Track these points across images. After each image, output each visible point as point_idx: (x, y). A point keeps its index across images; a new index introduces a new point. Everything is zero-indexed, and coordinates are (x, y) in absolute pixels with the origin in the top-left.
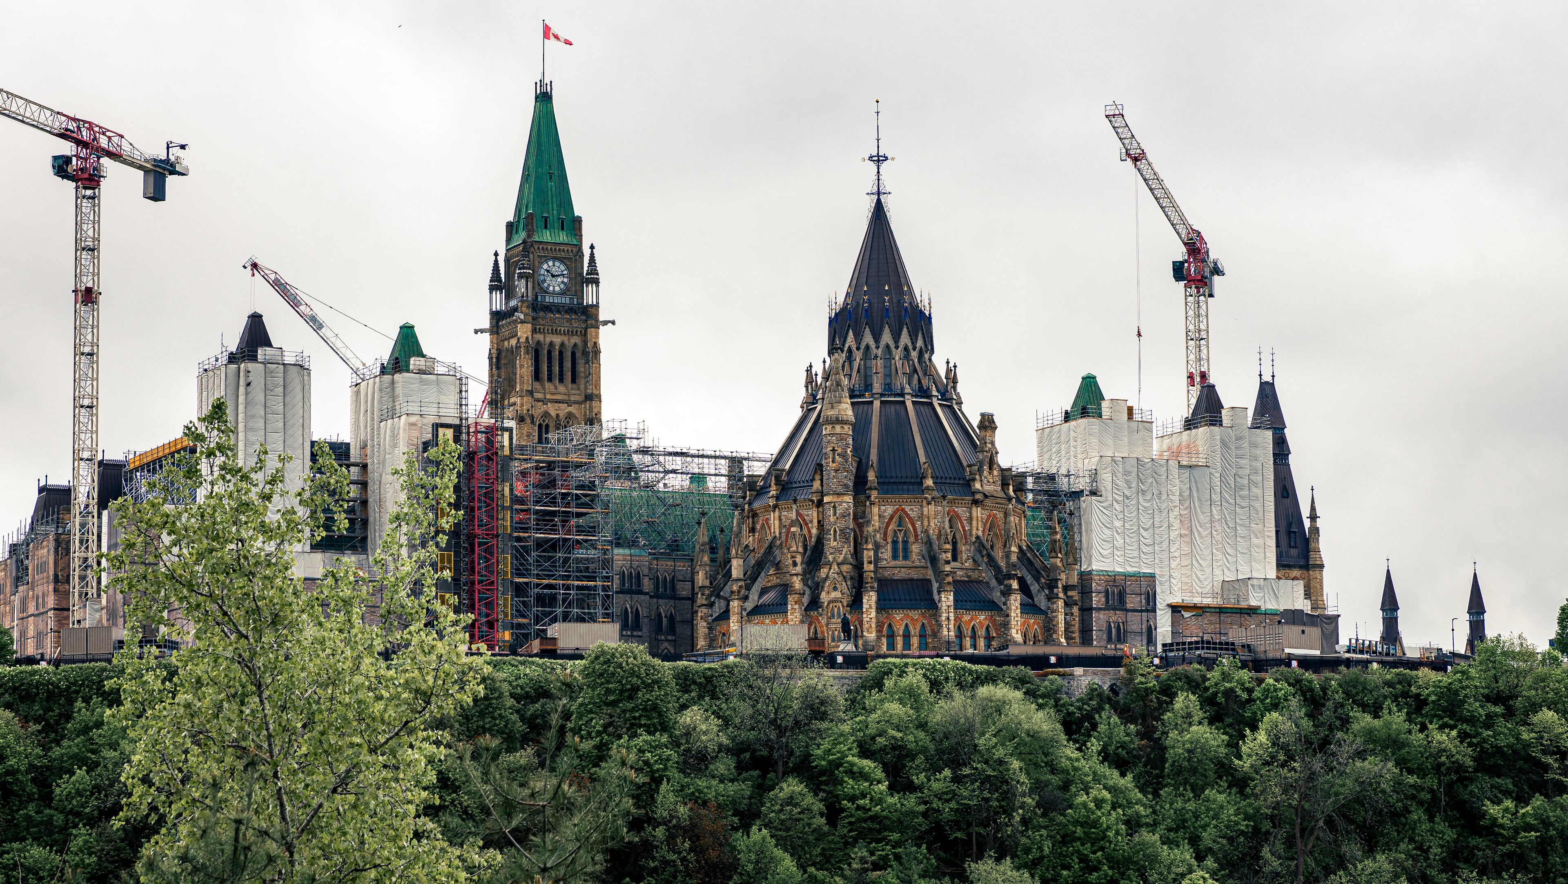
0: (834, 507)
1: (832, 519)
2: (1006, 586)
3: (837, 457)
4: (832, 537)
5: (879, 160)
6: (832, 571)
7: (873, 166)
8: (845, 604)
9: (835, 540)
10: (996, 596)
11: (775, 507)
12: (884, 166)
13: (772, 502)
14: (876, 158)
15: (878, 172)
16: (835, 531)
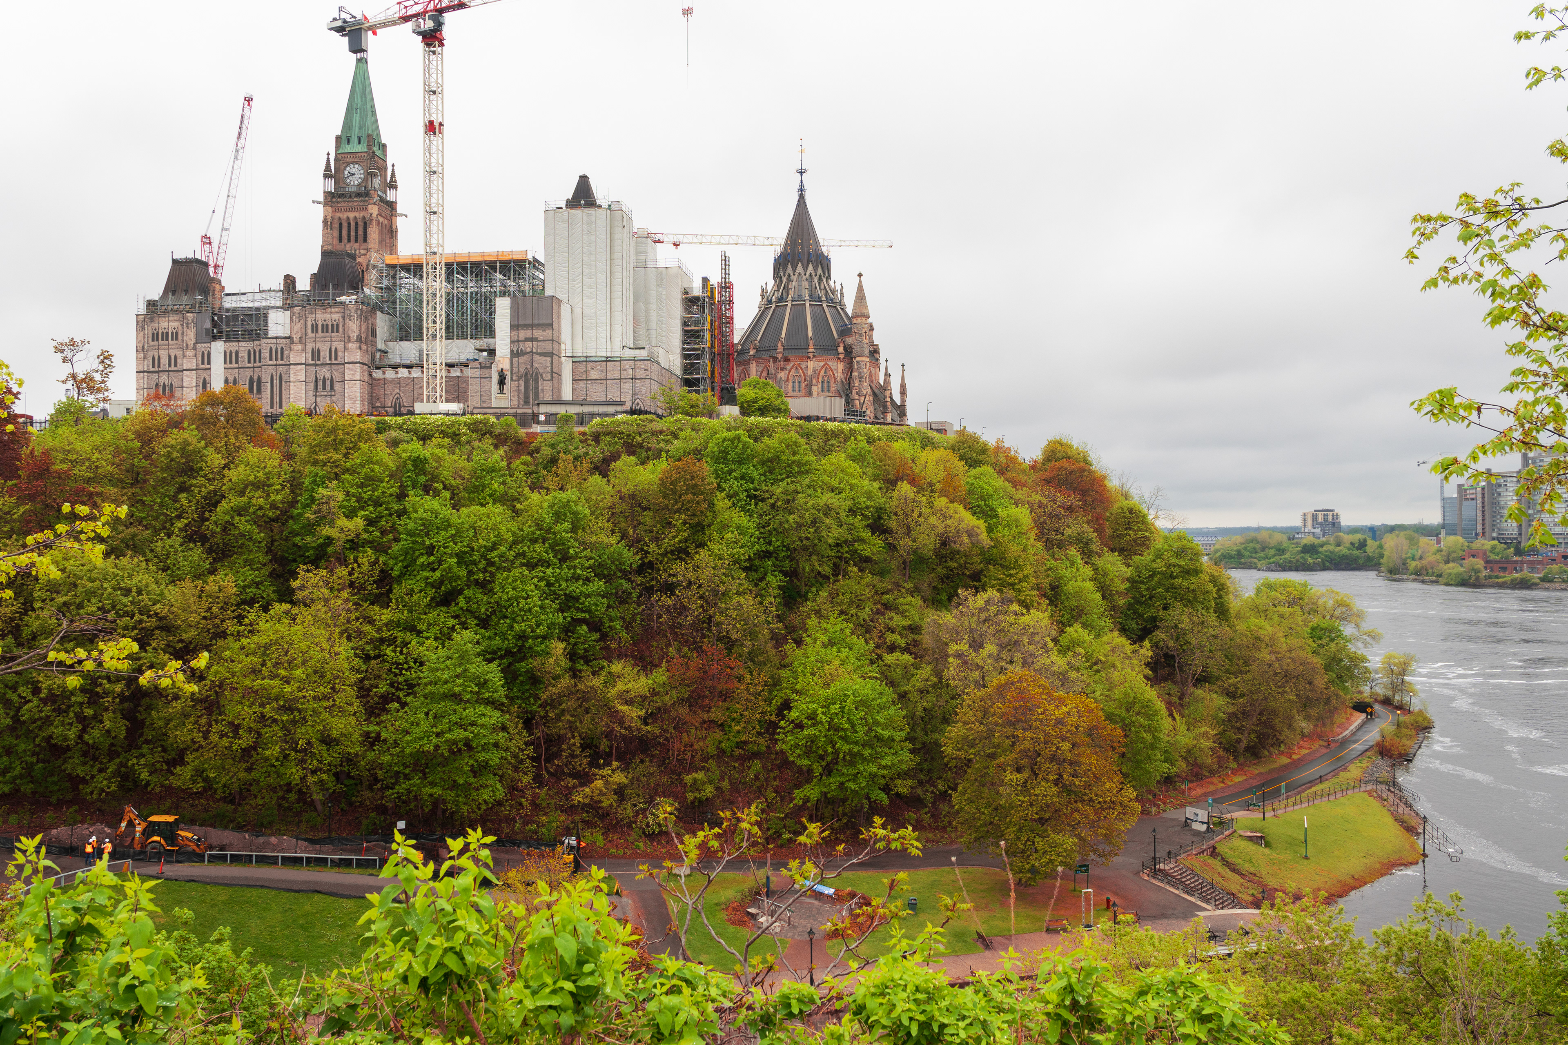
7: (799, 174)
12: (804, 175)
14: (800, 171)
15: (801, 179)
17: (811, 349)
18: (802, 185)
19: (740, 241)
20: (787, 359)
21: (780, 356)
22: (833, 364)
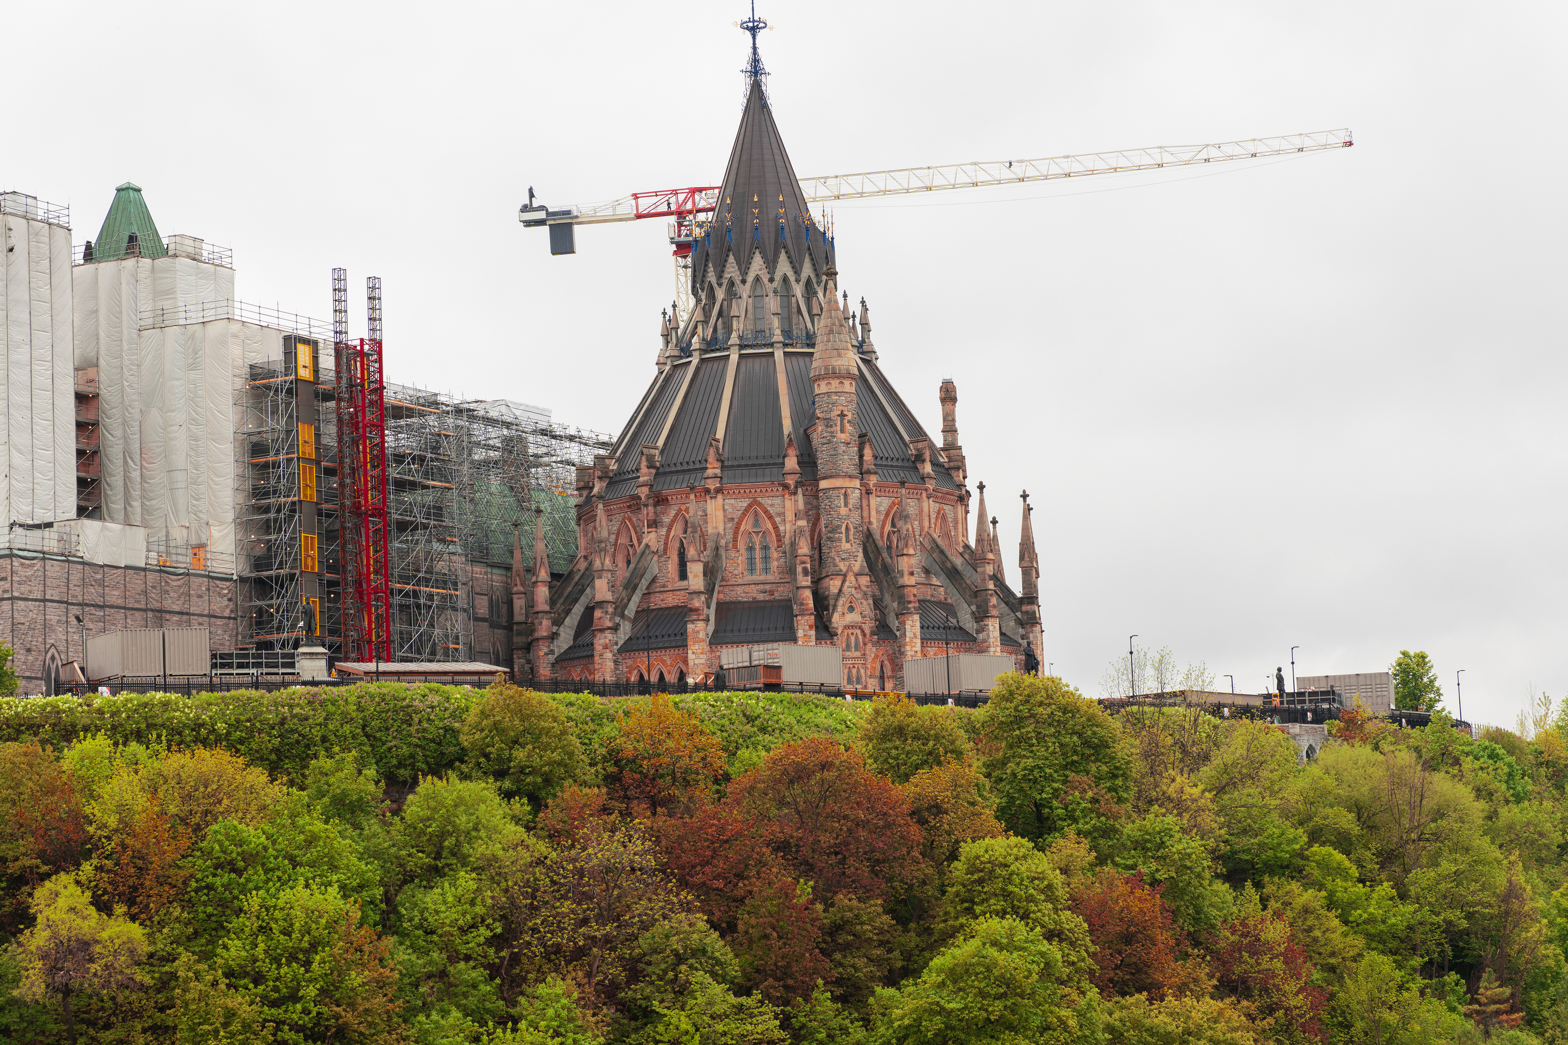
0: (846, 495)
1: (843, 511)
2: (1027, 612)
3: (848, 425)
4: (843, 536)
5: (753, 28)
6: (847, 584)
7: (748, 34)
8: (868, 632)
9: (848, 541)
10: (970, 625)
11: (719, 491)
12: (761, 35)
13: (712, 485)
14: (751, 25)
15: (754, 44)
16: (847, 529)
17: (713, 469)
18: (755, 61)
19: (938, 181)
20: (660, 501)
21: (643, 492)
22: (773, 502)
